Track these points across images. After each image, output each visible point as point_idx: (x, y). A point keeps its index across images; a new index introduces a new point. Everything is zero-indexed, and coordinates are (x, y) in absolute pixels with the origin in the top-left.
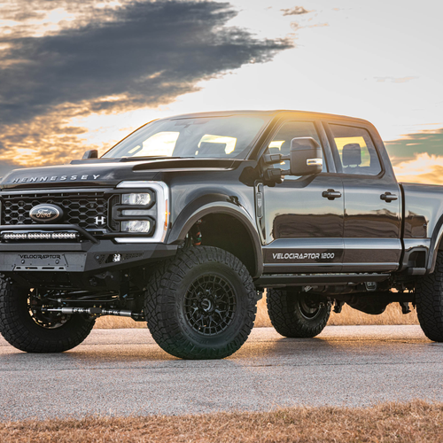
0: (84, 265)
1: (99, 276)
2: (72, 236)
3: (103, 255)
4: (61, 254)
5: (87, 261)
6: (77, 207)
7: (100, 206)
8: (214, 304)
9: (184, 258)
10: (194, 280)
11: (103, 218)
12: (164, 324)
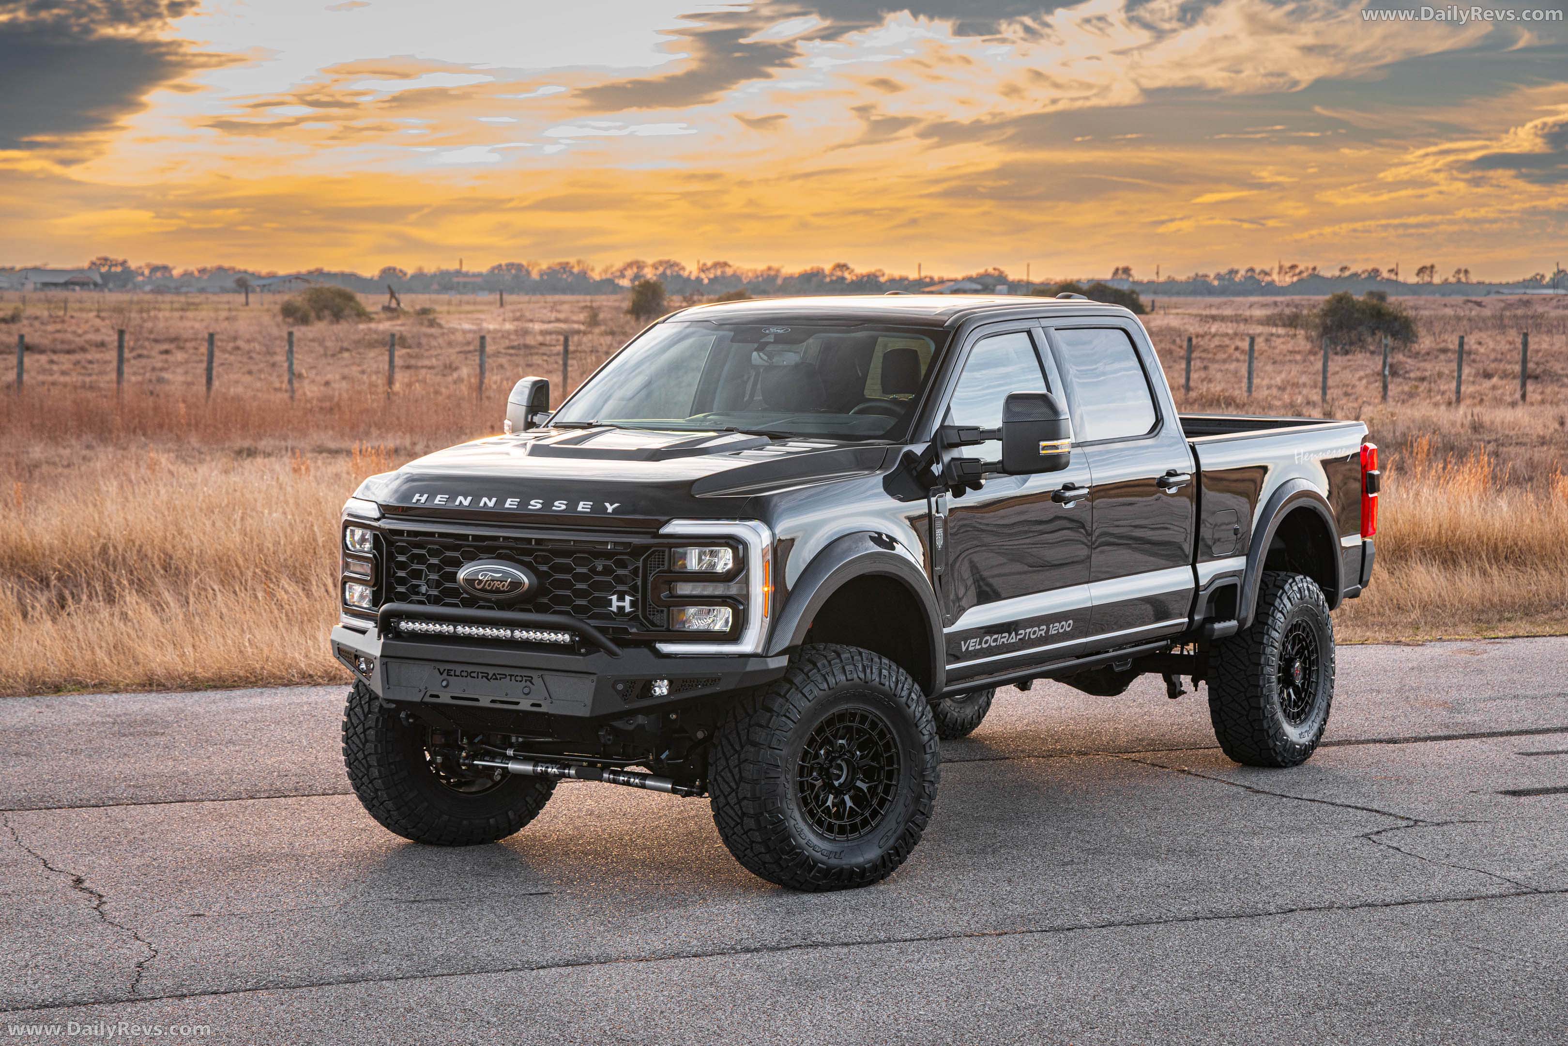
0: (589, 702)
1: (618, 724)
2: (564, 638)
3: (631, 683)
4: (534, 674)
5: (598, 693)
6: (568, 569)
7: (621, 572)
8: (853, 770)
9: (798, 680)
10: (816, 724)
11: (628, 598)
12: (758, 822)
